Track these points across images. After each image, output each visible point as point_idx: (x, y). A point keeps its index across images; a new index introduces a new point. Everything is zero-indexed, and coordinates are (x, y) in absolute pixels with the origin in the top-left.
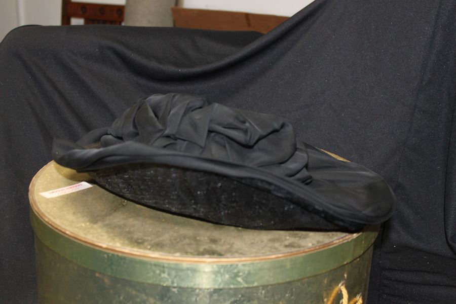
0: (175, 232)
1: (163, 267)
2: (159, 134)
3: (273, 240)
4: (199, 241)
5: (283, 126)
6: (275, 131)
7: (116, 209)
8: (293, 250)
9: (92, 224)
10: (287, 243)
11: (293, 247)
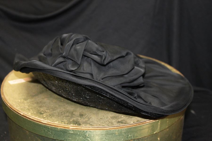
0: (64, 108)
1: (49, 129)
2: (60, 56)
3: (113, 118)
4: (74, 114)
5: (127, 54)
6: (123, 57)
7: (41, 92)
8: (121, 125)
9: (24, 101)
10: (120, 120)
11: (122, 123)
